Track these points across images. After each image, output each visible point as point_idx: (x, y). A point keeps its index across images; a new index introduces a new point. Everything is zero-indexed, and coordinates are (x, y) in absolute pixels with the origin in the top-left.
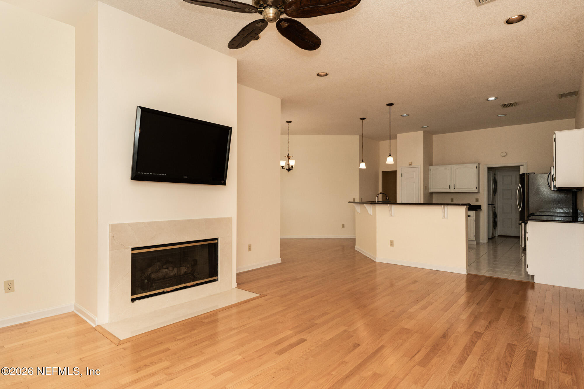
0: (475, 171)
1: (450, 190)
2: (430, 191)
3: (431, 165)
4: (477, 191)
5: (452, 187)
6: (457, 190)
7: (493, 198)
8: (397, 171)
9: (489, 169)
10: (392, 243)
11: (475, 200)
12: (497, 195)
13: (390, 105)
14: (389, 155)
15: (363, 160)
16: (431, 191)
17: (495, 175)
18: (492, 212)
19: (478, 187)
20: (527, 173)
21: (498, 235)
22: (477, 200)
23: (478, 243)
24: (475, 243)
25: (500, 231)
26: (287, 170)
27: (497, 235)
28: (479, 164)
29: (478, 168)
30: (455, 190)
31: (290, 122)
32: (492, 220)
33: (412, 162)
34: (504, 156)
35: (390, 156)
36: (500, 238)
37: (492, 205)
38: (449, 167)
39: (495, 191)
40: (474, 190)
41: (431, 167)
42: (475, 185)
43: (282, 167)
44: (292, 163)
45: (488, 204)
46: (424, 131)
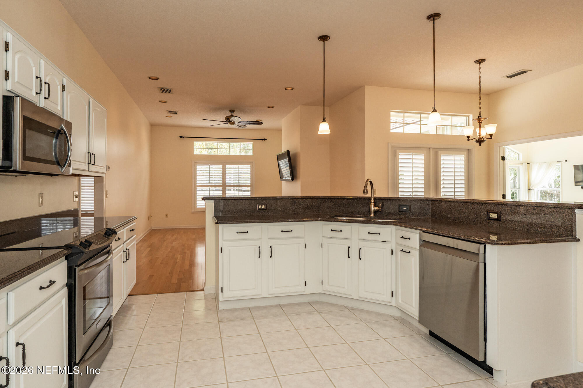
31: (483, 61)
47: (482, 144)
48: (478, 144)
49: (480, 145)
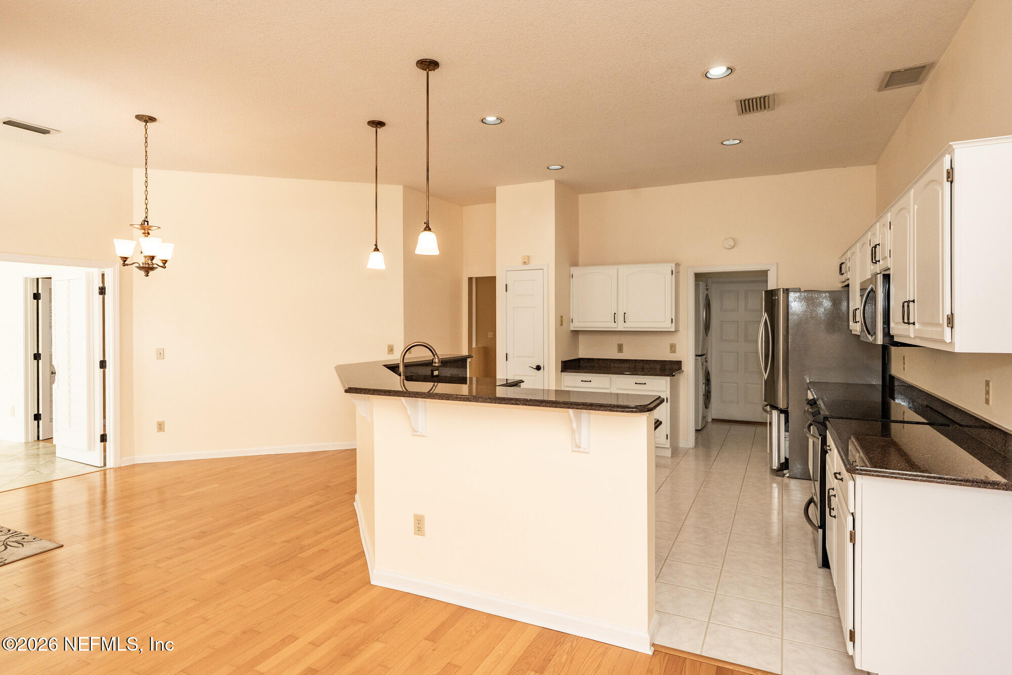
0: (669, 280)
1: (615, 325)
2: (571, 326)
3: (575, 264)
4: (673, 329)
5: (620, 318)
6: (630, 326)
7: (704, 340)
8: (495, 277)
9: (699, 277)
10: (419, 525)
11: (669, 350)
12: (710, 334)
13: (428, 65)
14: (425, 226)
15: (376, 245)
16: (574, 326)
17: (707, 289)
18: (703, 371)
19: (675, 320)
20: (783, 289)
21: (713, 419)
22: (673, 348)
23: (675, 450)
24: (668, 453)
25: (716, 411)
26: (140, 268)
27: (710, 420)
28: (677, 265)
29: (676, 273)
30: (626, 325)
31: (152, 119)
32: (702, 388)
33: (528, 257)
34: (728, 247)
35: (428, 228)
36: (715, 426)
37: (701, 355)
38: (611, 270)
39: (707, 327)
40: (669, 326)
41: (574, 270)
42: (669, 313)
43: (125, 259)
44: (154, 246)
45: (696, 355)
46: (556, 181)
47: (151, 273)
48: (143, 273)
49: (147, 275)
